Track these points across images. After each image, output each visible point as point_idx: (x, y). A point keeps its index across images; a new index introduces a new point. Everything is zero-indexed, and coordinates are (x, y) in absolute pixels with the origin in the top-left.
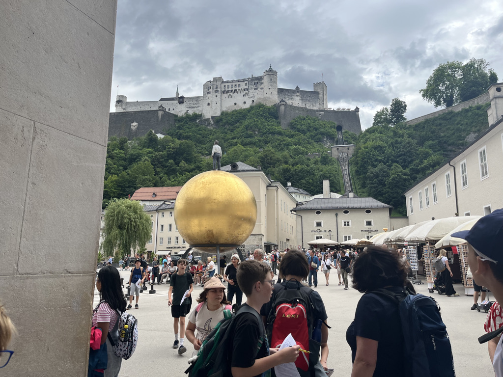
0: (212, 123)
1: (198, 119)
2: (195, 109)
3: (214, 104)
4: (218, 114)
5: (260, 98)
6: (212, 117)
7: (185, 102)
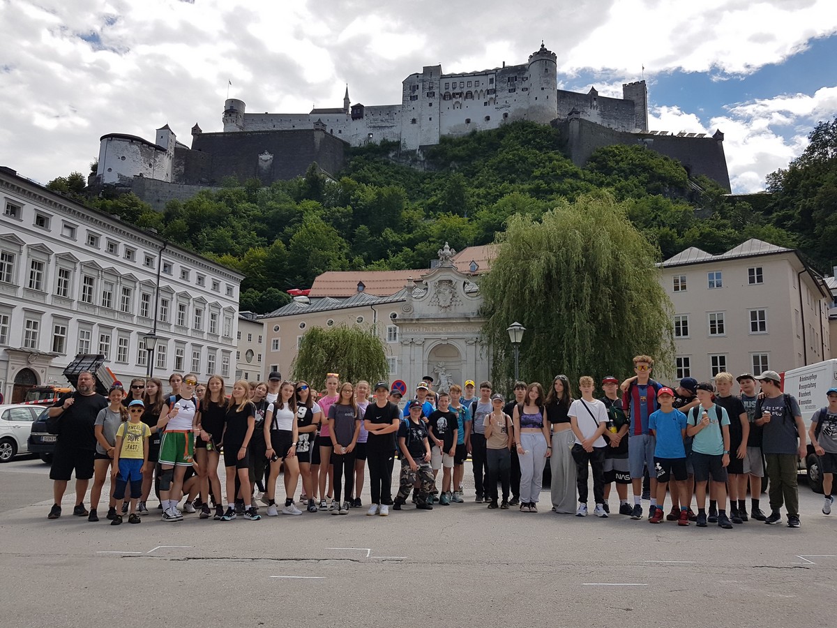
0: (422, 159)
1: (393, 151)
2: (387, 130)
3: (425, 121)
4: (434, 140)
5: (521, 110)
6: (421, 148)
7: (365, 117)
